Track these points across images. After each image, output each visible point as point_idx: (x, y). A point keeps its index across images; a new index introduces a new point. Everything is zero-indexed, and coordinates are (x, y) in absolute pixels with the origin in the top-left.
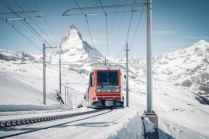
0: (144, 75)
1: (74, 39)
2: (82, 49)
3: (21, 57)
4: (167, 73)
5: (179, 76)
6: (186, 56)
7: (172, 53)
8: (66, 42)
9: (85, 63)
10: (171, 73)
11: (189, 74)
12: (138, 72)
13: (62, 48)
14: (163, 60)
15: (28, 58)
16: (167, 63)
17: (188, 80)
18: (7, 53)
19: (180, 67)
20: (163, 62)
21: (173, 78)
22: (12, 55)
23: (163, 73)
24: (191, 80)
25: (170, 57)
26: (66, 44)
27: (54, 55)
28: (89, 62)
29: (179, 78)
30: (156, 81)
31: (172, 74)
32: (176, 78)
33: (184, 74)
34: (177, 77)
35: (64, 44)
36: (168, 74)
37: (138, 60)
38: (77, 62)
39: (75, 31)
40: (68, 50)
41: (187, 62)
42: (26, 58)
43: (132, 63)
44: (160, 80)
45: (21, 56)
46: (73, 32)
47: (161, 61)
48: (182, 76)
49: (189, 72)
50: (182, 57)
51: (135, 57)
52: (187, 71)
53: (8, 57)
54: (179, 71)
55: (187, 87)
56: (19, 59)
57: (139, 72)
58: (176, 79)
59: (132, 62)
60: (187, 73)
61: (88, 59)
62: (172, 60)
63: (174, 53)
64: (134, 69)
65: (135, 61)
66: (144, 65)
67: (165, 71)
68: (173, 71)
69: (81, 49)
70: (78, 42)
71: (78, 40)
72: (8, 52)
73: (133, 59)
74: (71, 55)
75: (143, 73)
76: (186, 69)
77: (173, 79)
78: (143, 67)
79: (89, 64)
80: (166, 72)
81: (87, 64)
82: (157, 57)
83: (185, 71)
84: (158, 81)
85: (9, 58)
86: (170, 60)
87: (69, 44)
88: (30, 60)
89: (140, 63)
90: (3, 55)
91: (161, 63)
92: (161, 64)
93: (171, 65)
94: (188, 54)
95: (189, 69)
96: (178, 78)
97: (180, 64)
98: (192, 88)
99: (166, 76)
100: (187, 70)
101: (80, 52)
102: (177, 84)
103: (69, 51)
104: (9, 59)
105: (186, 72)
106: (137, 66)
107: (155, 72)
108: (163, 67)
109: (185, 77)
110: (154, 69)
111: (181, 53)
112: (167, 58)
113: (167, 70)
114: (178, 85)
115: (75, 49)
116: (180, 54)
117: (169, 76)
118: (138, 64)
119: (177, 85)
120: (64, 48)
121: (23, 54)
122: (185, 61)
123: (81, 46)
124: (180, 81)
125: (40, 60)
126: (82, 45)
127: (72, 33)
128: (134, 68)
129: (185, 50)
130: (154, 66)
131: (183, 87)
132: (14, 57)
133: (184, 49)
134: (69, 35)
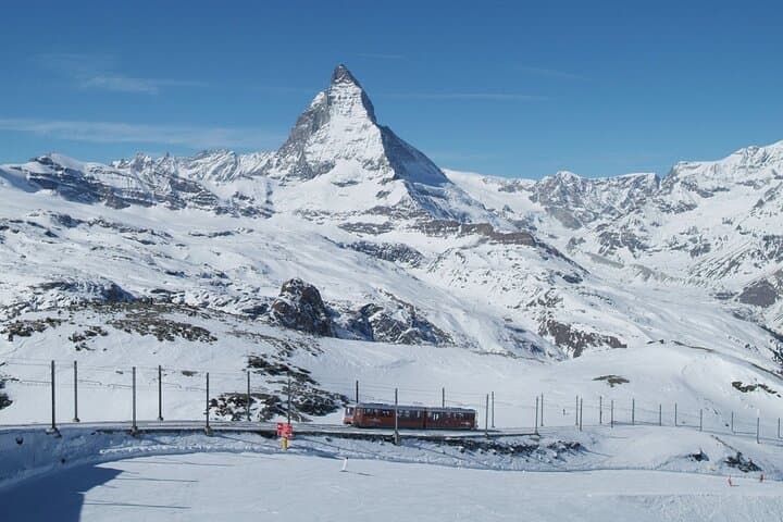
0: (600, 251)
1: (347, 122)
2: (381, 161)
3: (167, 193)
4: (691, 246)
5: (734, 263)
6: (768, 181)
7: (714, 163)
8: (321, 133)
9: (398, 217)
10: (707, 249)
11: (771, 256)
12: (578, 238)
13: (308, 156)
14: (678, 195)
15: (191, 195)
16: (690, 207)
17: (766, 282)
18: (116, 176)
19: (739, 228)
20: (674, 204)
21: (710, 268)
22: (134, 184)
23: (674, 246)
24: (775, 283)
25: (702, 185)
26: (322, 142)
27: (279, 182)
28: (411, 215)
29: (734, 269)
30: (646, 279)
31: (707, 251)
32: (721, 269)
33: (753, 255)
34: (727, 265)
35: (312, 139)
36: (695, 252)
37: (576, 189)
38: (368, 212)
39: (352, 89)
40: (328, 167)
41: (768, 207)
42: (183, 195)
43: (554, 200)
44: (663, 277)
45: (165, 188)
46: (343, 96)
47: (667, 199)
48: (746, 264)
49: (771, 249)
50: (750, 183)
51: (566, 175)
52: (765, 243)
53: (120, 191)
54: (736, 244)
55: (759, 308)
56: (159, 198)
57: (581, 240)
58: (724, 274)
59: (554, 196)
60: (766, 253)
61: (408, 203)
62: (712, 195)
63: (722, 163)
64: (560, 223)
65: (564, 192)
66: (599, 211)
67: (683, 240)
68: (713, 243)
69: (377, 163)
70: (365, 134)
71: (365, 127)
72: (119, 174)
73: (557, 183)
74: (341, 185)
75: (599, 246)
76: (761, 234)
77: (712, 273)
78: (595, 219)
79: (412, 222)
80: (686, 245)
81: (404, 223)
82: (651, 176)
83: (759, 243)
84: (656, 279)
85: (126, 197)
86: (705, 194)
87: (331, 140)
88: (198, 203)
89: (586, 202)
90: (102, 186)
91: (668, 206)
92: (668, 212)
93: (707, 216)
94: (775, 173)
95: (774, 237)
96: (729, 269)
97: (742, 214)
98: (777, 310)
99: (683, 257)
100: (766, 238)
101: (372, 173)
102: (723, 294)
103: (333, 167)
104: (127, 200)
105: (763, 249)
106: (573, 215)
107: (643, 242)
108: (676, 225)
109: (756, 265)
110: (641, 230)
111: (749, 163)
112: (691, 187)
113: (690, 237)
114: (727, 298)
115: (353, 160)
116: (743, 167)
117: (698, 259)
118: (578, 203)
119: (724, 298)
120: (315, 157)
121: (172, 182)
122: (761, 203)
123: (376, 150)
124: (738, 281)
125: (234, 204)
126: (381, 146)
127: (340, 98)
128: (561, 220)
129: (765, 153)
130: (641, 219)
131: (744, 305)
132: (141, 191)
133: (761, 150)
134: (329, 104)
